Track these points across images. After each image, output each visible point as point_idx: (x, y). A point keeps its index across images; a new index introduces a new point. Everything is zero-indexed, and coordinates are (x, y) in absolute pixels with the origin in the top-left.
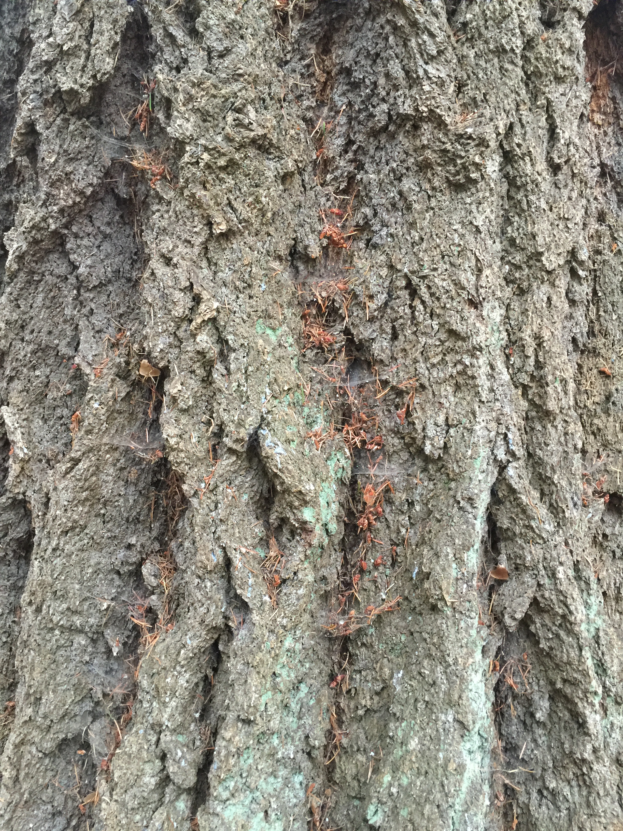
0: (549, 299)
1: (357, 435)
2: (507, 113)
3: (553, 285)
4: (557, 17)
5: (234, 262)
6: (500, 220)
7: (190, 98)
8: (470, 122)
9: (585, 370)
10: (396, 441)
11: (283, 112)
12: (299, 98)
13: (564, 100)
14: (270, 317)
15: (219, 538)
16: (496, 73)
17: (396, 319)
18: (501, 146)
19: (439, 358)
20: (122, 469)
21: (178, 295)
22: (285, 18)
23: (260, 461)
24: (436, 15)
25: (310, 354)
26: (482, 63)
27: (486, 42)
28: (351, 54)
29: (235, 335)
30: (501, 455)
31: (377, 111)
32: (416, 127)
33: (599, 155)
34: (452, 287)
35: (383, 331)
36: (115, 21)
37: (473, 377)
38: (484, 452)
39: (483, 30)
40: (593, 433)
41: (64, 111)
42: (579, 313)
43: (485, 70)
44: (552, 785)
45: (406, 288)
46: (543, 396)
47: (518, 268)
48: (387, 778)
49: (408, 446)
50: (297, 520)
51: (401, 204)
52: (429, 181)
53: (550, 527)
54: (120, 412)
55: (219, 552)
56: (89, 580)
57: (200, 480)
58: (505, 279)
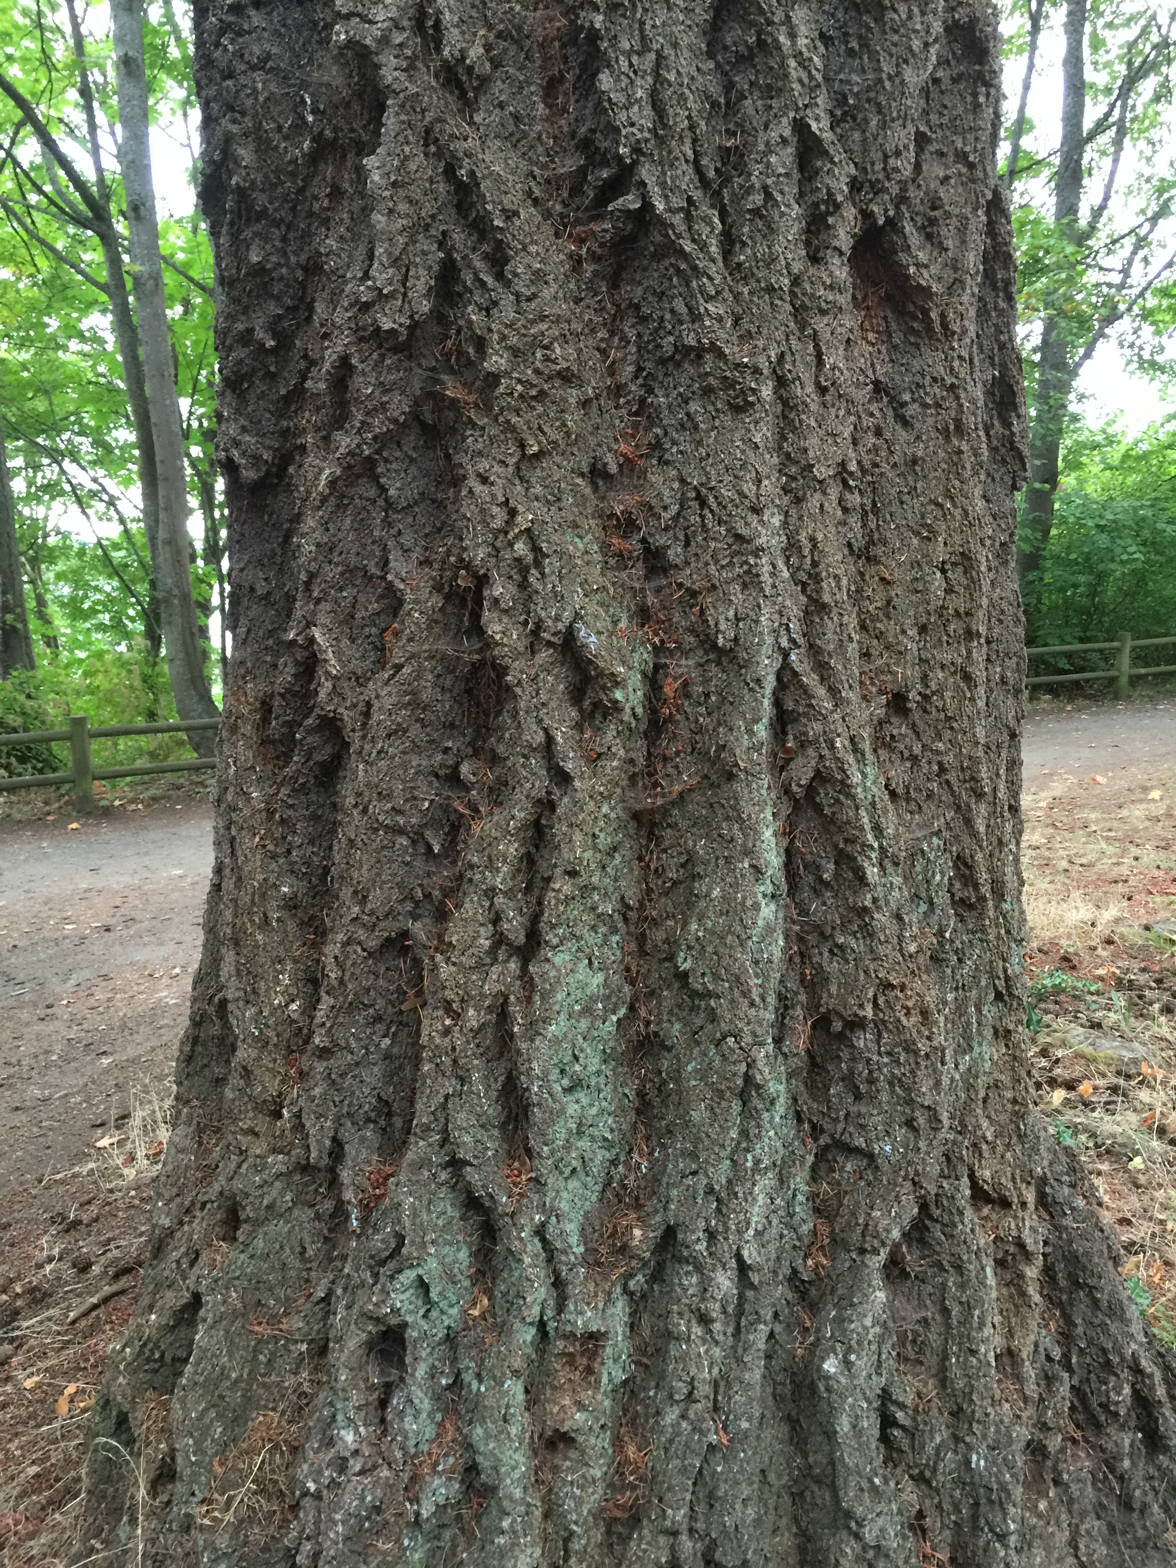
0: (822, 506)
1: (657, 635)
2: (778, 343)
3: (825, 493)
4: (821, 255)
5: (544, 479)
6: (777, 437)
7: (504, 338)
8: (746, 352)
9: (867, 577)
10: (692, 639)
11: (581, 345)
12: (593, 331)
13: (828, 329)
14: (578, 527)
15: (541, 721)
16: (768, 308)
17: (688, 527)
18: (774, 371)
19: (727, 560)
20: (439, 676)
21: (496, 510)
22: (579, 262)
23: (573, 654)
24: (713, 261)
25: (612, 562)
26: (755, 299)
27: (758, 281)
28: (639, 291)
29: (548, 542)
30: (784, 643)
31: (664, 343)
32: (699, 357)
33: (874, 372)
34: (736, 496)
35: (676, 538)
36: (430, 267)
37: (758, 575)
38: (769, 640)
39: (755, 270)
40: (877, 637)
41: (380, 346)
42: (854, 521)
43: (758, 305)
44: (841, 940)
45: (696, 499)
46: (819, 590)
47: (794, 479)
48: (694, 926)
49: (703, 643)
50: (610, 700)
51: (689, 425)
52: (713, 404)
53: (828, 705)
54: (437, 622)
55: (541, 733)
56: (412, 780)
57: (522, 672)
58: (783, 488)
